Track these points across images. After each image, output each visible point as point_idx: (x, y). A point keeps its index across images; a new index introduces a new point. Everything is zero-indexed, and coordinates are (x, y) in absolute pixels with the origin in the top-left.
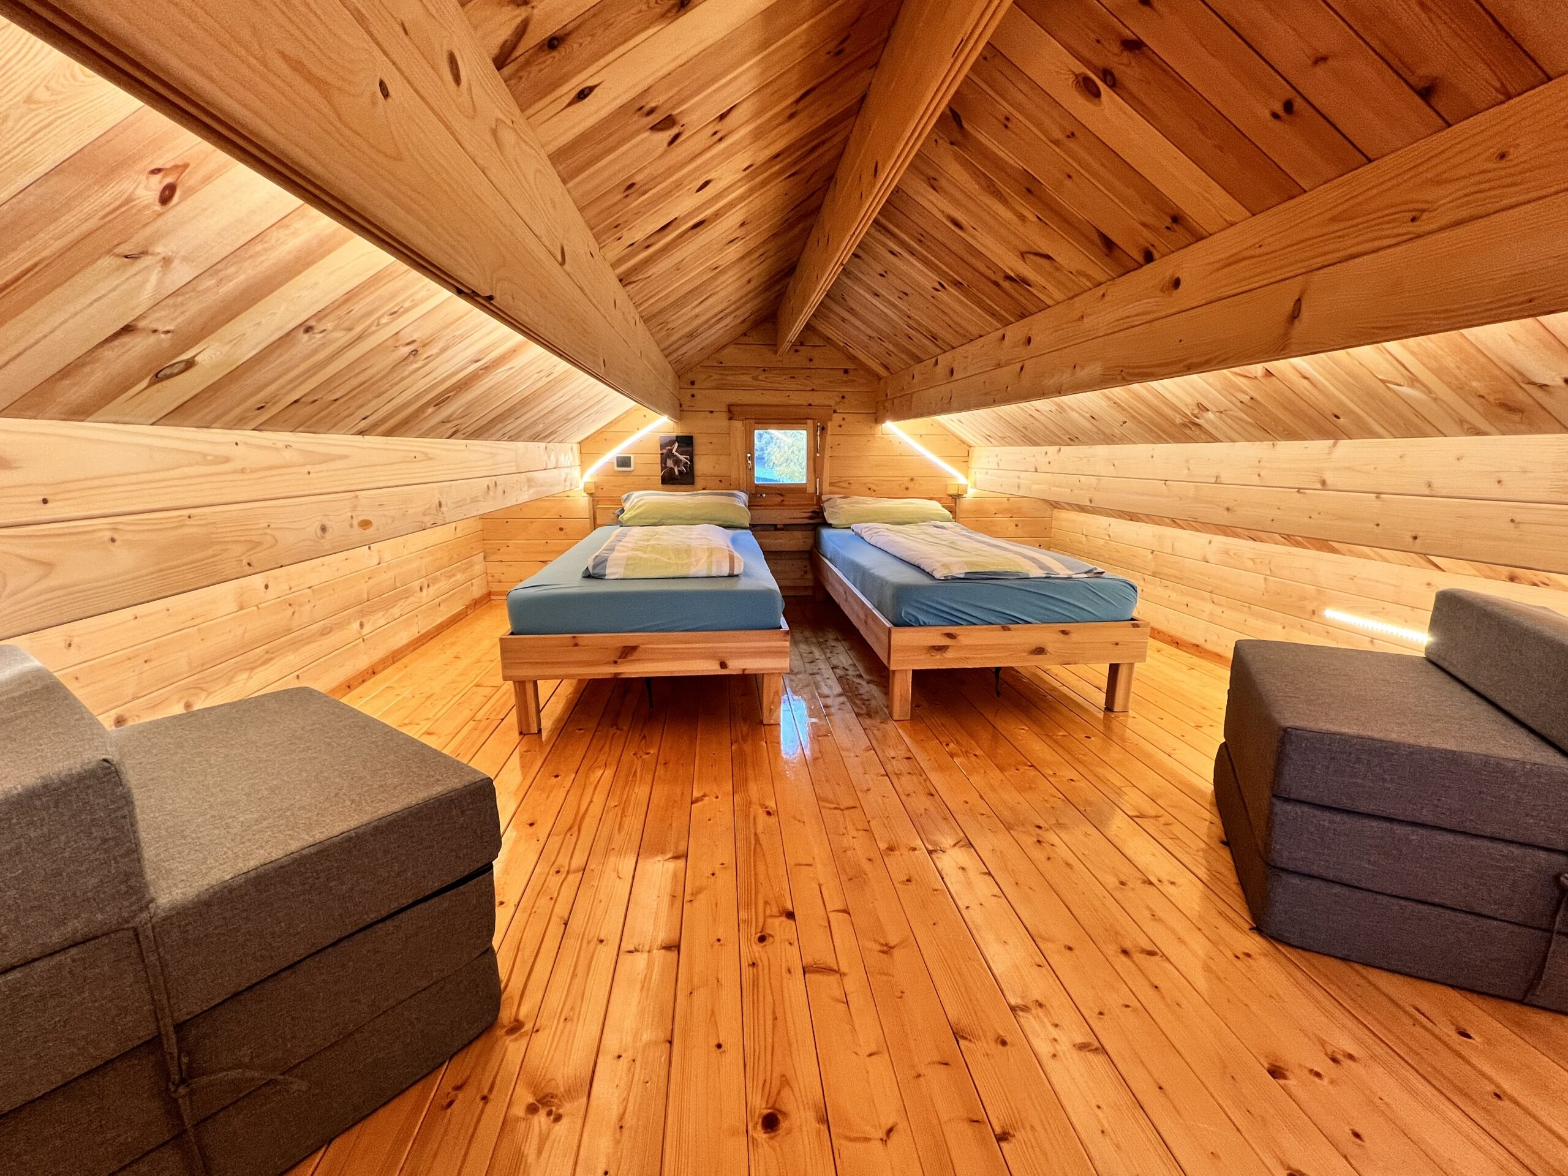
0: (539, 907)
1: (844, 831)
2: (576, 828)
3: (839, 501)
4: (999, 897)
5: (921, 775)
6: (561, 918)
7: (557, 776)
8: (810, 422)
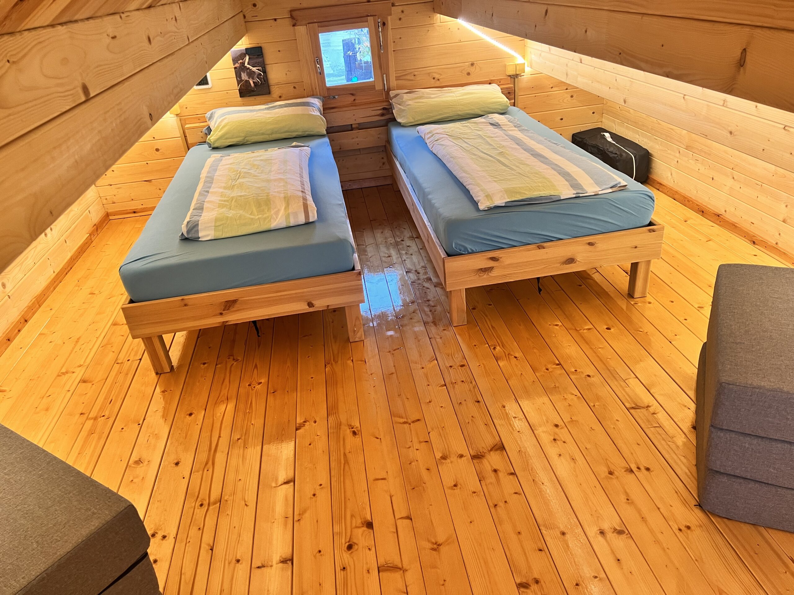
0: (191, 538)
1: (410, 444)
2: (210, 463)
3: (406, 97)
4: (520, 494)
5: (471, 383)
6: (209, 545)
7: (190, 415)
8: (370, 19)
